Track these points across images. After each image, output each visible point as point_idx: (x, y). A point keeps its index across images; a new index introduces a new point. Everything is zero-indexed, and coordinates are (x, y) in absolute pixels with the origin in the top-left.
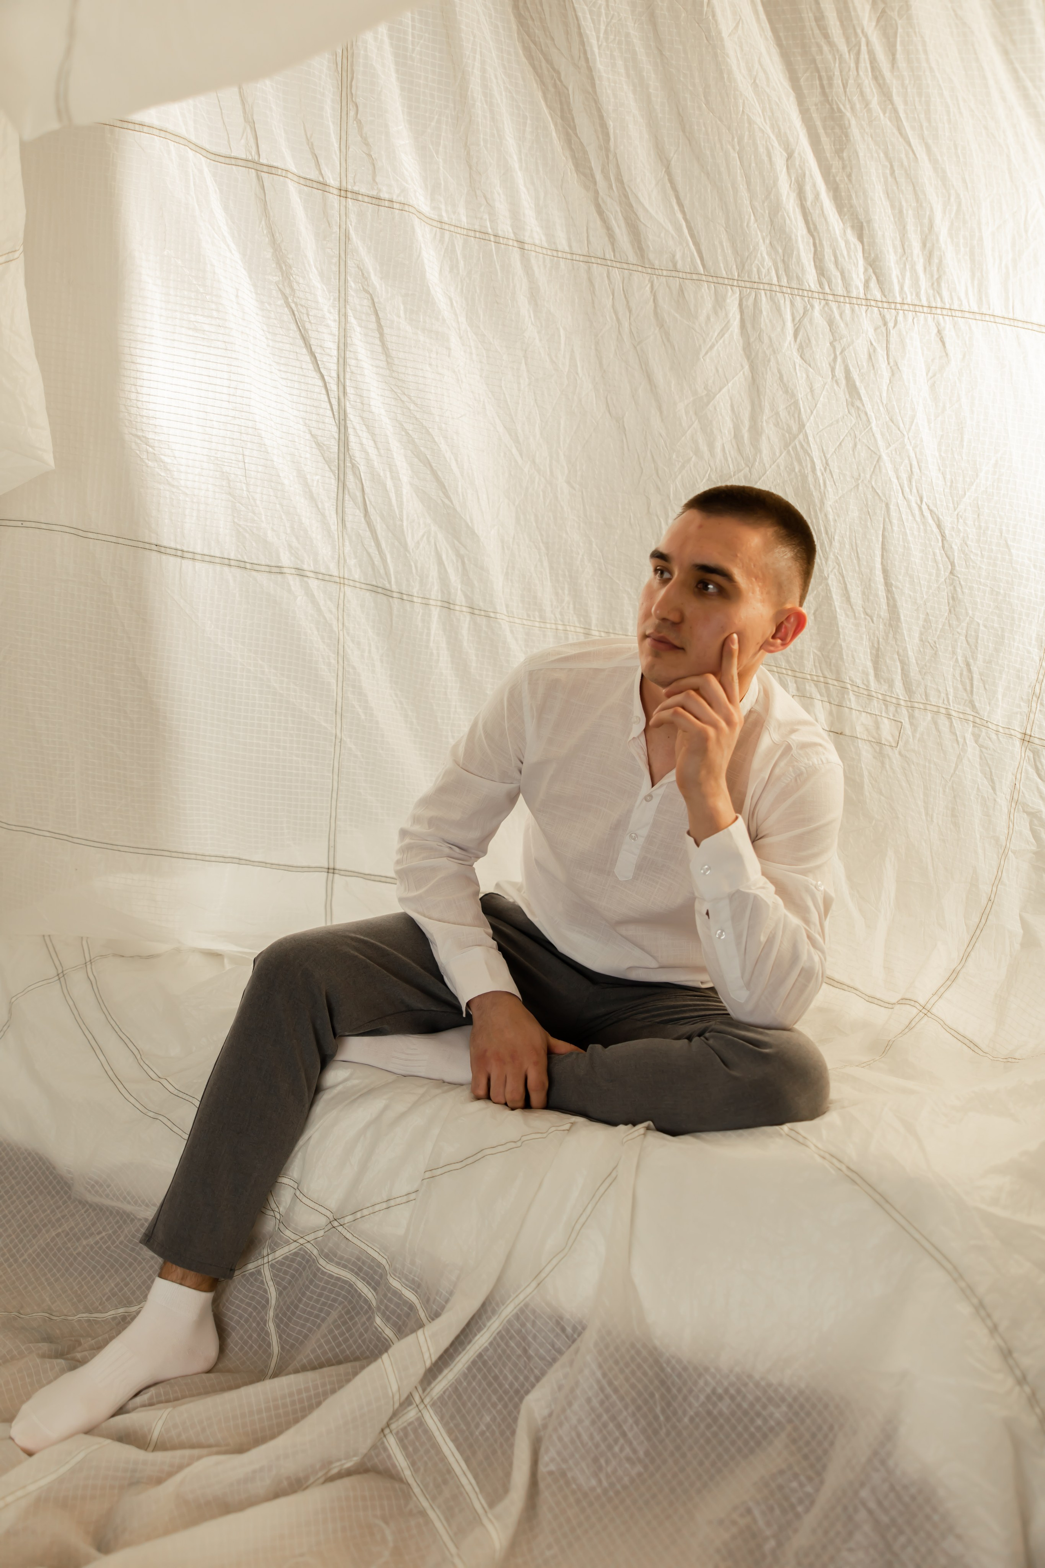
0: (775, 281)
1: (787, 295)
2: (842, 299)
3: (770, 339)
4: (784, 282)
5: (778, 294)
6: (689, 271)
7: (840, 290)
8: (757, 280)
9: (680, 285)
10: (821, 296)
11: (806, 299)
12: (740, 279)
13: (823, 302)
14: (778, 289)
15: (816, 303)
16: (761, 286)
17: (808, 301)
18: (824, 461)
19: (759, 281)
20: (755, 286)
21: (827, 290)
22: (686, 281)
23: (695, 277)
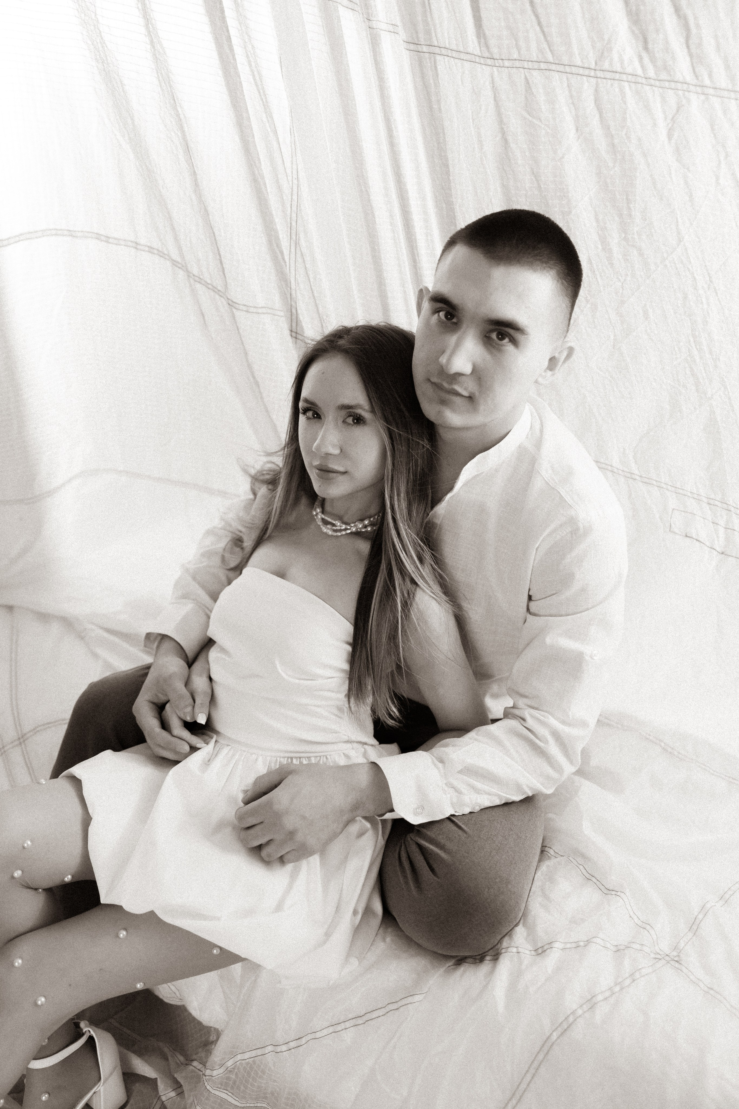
0: (640, 72)
1: (656, 89)
2: (726, 94)
3: (639, 140)
4: (651, 72)
5: (645, 86)
6: (535, 59)
7: (723, 82)
8: (619, 69)
9: (526, 78)
10: (699, 90)
11: (680, 92)
12: (597, 68)
13: (703, 97)
14: (644, 81)
15: (693, 97)
16: (624, 77)
17: (684, 95)
18: (708, 279)
19: (622, 71)
20: (617, 76)
21: (707, 82)
22: (532, 72)
23: (543, 66)
